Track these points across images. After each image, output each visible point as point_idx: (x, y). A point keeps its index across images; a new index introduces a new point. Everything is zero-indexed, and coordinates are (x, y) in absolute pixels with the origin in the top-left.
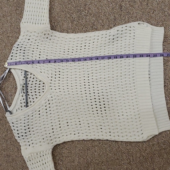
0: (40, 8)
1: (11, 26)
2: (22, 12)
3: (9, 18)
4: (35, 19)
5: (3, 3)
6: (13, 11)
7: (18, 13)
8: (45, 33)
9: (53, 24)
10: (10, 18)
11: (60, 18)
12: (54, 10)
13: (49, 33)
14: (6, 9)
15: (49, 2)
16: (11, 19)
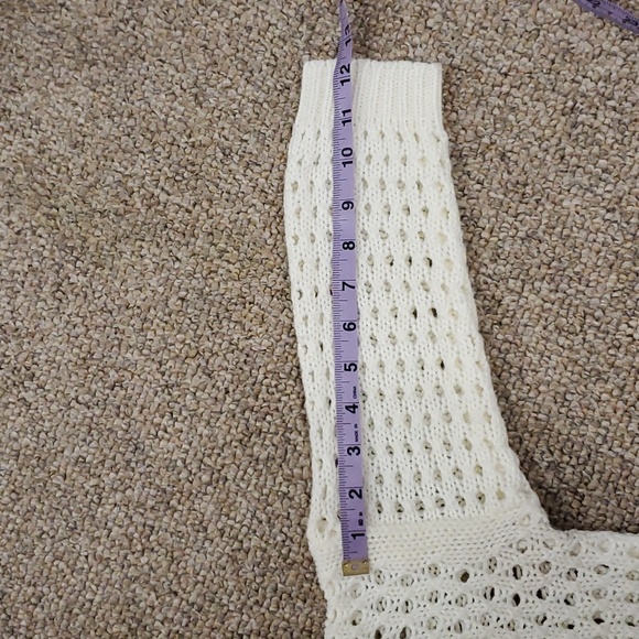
0: (419, 390)
1: (240, 555)
2: (288, 441)
3: (207, 507)
4: (407, 477)
5: (135, 414)
6: (227, 452)
7: (263, 455)
8: (518, 560)
9: (549, 476)
10: (220, 504)
11: (592, 429)
12: (528, 380)
13: (546, 555)
14: (171, 445)
15: (479, 339)
16: (225, 508)
